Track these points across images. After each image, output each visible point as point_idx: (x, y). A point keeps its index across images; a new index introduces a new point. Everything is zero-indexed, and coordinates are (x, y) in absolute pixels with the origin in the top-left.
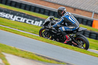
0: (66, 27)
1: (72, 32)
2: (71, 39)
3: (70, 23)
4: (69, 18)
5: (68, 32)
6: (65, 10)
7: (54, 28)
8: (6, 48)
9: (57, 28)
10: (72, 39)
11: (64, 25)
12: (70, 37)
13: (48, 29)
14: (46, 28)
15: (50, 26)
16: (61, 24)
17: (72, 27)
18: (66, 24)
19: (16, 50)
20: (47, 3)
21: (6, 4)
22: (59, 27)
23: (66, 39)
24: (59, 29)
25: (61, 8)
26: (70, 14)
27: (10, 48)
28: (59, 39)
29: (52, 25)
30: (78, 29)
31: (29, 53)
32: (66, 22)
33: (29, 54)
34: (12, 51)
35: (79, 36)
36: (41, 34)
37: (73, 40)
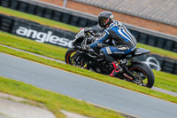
0: (113, 48)
1: (123, 57)
2: (121, 70)
3: (120, 41)
4: (119, 31)
5: (116, 57)
6: (112, 17)
7: (92, 50)
8: (68, 102)
9: (97, 49)
10: (124, 68)
11: (110, 44)
12: (121, 65)
13: (81, 50)
14: (78, 49)
15: (84, 46)
16: (104, 41)
17: (124, 48)
18: (113, 42)
19: (86, 105)
22: (100, 48)
23: (113, 69)
24: (101, 50)
25: (104, 13)
26: (120, 23)
27: (76, 103)
28: (100, 68)
29: (88, 44)
30: (135, 50)
31: (110, 111)
32: (113, 39)
33: (110, 114)
34: (79, 108)
35: (136, 63)
36: (68, 59)
37: (125, 72)
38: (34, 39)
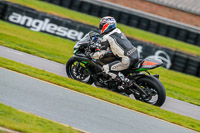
20: (154, 7)
21: (71, 7)
38: (29, 27)
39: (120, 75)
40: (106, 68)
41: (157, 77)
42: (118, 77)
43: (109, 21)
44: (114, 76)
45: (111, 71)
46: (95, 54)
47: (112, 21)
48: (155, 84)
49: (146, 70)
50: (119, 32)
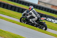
38: (52, 22)
39: (35, 22)
40: (31, 20)
41: (45, 22)
42: (34, 22)
43: (31, 7)
44: (33, 22)
45: (32, 21)
46: (28, 16)
47: (32, 7)
48: (44, 24)
49: (42, 20)
50: (34, 10)
